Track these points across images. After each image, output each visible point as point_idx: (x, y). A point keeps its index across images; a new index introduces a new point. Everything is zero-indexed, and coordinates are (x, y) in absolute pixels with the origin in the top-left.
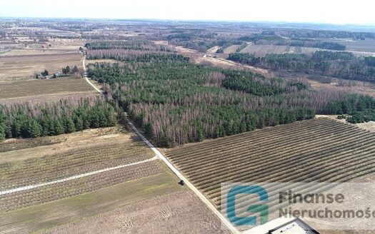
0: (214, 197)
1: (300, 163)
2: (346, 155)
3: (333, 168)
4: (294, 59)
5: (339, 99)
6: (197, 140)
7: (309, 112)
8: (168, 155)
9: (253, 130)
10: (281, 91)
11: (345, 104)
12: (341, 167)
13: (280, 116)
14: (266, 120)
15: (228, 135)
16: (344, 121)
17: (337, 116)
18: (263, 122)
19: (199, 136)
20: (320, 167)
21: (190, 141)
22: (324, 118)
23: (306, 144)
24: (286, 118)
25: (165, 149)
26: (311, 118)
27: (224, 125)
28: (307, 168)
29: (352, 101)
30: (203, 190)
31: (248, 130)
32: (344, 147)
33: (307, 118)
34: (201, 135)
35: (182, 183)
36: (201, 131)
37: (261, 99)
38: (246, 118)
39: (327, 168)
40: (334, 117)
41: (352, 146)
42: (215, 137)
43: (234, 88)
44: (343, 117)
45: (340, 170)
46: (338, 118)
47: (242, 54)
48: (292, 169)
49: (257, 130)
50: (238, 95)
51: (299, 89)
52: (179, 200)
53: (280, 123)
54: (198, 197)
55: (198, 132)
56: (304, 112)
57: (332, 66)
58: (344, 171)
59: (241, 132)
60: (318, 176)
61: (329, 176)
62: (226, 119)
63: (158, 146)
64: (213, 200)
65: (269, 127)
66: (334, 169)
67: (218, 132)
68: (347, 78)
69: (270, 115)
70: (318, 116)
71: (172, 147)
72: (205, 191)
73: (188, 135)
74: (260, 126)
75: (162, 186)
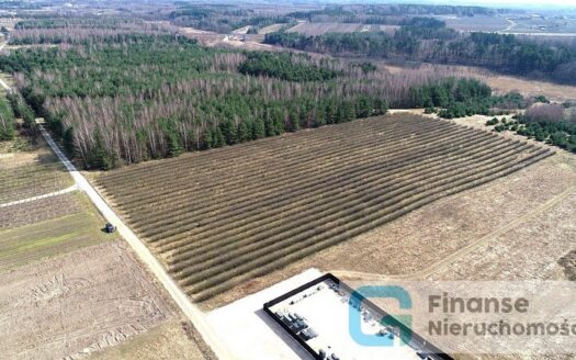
0: (169, 250)
1: (352, 180)
2: (434, 164)
3: (408, 184)
4: (368, 39)
5: (427, 84)
6: (168, 155)
7: (378, 104)
8: (100, 183)
9: (278, 134)
10: (334, 75)
11: (436, 91)
12: (422, 182)
13: (328, 110)
14: (301, 117)
15: (231, 144)
16: (434, 116)
17: (423, 110)
18: (297, 120)
19: (170, 146)
20: (385, 184)
21: (154, 158)
22: (404, 114)
23: (366, 150)
24: (338, 114)
25: (98, 173)
26: (382, 113)
27: (222, 126)
28: (362, 187)
29: (448, 87)
30: (148, 239)
31: (268, 135)
32: (431, 152)
33: (373, 115)
34: (175, 144)
35: (108, 229)
36: (174, 138)
37: (298, 86)
38: (265, 114)
39: (398, 185)
40: (419, 112)
41: (444, 150)
42: (204, 147)
43: (256, 73)
44: (433, 111)
45: (420, 186)
46: (426, 112)
47: (286, 35)
48: (335, 191)
49: (285, 134)
50: (259, 81)
51: (365, 71)
52: (89, 262)
53: (328, 123)
54: (134, 253)
55: (168, 139)
56: (368, 104)
57: (422, 46)
58: (426, 187)
59: (255, 138)
60: (378, 199)
61: (400, 197)
62: (227, 115)
63: (86, 169)
64: (164, 256)
65: (308, 130)
66: (410, 186)
67: (210, 139)
68: (445, 62)
69: (309, 107)
70: (392, 111)
71: (113, 168)
72: (153, 241)
73: (148, 145)
74: (290, 128)
75: (63, 237)
